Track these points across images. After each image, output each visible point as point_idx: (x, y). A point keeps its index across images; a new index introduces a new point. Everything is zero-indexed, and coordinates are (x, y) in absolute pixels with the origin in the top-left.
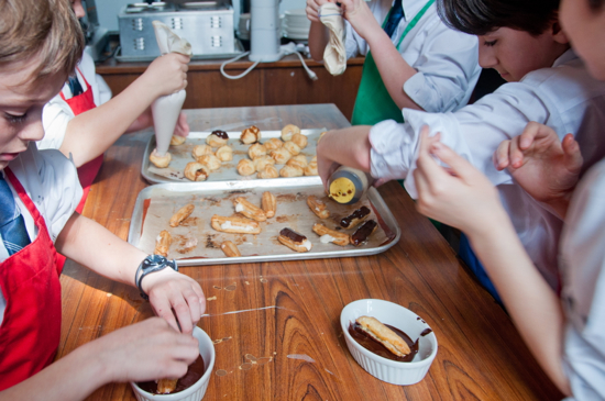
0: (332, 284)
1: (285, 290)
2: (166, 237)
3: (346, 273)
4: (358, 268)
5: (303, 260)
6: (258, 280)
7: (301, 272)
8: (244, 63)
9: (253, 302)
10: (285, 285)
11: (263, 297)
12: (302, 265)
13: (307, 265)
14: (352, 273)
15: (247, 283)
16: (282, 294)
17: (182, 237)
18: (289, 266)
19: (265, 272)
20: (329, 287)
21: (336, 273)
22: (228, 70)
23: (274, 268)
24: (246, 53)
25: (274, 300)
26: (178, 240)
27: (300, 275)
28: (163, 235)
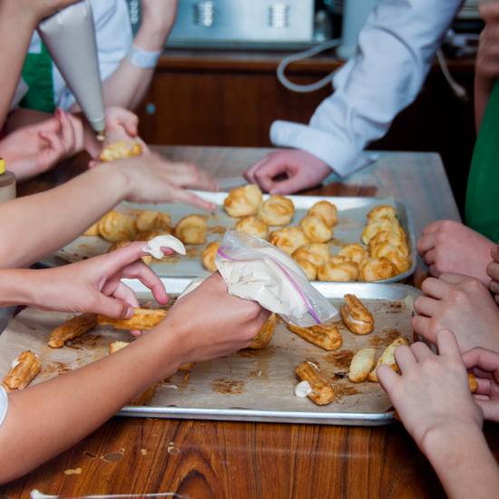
0: (288, 466)
1: (202, 469)
2: (27, 363)
3: (321, 453)
4: (345, 447)
5: (256, 423)
6: (164, 449)
7: (244, 443)
8: (326, 61)
9: (141, 483)
10: (207, 461)
11: (161, 477)
12: (249, 433)
13: (260, 433)
14: (332, 454)
15: (144, 452)
16: (195, 475)
17: (62, 365)
18: (227, 431)
19: (181, 437)
20: (281, 471)
21: (301, 452)
22: (291, 72)
23: (199, 433)
24: (332, 43)
25: (176, 484)
26: (52, 370)
27: (240, 448)
28: (22, 360)
